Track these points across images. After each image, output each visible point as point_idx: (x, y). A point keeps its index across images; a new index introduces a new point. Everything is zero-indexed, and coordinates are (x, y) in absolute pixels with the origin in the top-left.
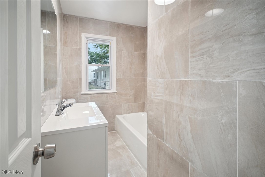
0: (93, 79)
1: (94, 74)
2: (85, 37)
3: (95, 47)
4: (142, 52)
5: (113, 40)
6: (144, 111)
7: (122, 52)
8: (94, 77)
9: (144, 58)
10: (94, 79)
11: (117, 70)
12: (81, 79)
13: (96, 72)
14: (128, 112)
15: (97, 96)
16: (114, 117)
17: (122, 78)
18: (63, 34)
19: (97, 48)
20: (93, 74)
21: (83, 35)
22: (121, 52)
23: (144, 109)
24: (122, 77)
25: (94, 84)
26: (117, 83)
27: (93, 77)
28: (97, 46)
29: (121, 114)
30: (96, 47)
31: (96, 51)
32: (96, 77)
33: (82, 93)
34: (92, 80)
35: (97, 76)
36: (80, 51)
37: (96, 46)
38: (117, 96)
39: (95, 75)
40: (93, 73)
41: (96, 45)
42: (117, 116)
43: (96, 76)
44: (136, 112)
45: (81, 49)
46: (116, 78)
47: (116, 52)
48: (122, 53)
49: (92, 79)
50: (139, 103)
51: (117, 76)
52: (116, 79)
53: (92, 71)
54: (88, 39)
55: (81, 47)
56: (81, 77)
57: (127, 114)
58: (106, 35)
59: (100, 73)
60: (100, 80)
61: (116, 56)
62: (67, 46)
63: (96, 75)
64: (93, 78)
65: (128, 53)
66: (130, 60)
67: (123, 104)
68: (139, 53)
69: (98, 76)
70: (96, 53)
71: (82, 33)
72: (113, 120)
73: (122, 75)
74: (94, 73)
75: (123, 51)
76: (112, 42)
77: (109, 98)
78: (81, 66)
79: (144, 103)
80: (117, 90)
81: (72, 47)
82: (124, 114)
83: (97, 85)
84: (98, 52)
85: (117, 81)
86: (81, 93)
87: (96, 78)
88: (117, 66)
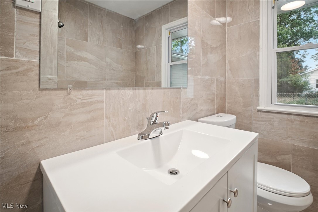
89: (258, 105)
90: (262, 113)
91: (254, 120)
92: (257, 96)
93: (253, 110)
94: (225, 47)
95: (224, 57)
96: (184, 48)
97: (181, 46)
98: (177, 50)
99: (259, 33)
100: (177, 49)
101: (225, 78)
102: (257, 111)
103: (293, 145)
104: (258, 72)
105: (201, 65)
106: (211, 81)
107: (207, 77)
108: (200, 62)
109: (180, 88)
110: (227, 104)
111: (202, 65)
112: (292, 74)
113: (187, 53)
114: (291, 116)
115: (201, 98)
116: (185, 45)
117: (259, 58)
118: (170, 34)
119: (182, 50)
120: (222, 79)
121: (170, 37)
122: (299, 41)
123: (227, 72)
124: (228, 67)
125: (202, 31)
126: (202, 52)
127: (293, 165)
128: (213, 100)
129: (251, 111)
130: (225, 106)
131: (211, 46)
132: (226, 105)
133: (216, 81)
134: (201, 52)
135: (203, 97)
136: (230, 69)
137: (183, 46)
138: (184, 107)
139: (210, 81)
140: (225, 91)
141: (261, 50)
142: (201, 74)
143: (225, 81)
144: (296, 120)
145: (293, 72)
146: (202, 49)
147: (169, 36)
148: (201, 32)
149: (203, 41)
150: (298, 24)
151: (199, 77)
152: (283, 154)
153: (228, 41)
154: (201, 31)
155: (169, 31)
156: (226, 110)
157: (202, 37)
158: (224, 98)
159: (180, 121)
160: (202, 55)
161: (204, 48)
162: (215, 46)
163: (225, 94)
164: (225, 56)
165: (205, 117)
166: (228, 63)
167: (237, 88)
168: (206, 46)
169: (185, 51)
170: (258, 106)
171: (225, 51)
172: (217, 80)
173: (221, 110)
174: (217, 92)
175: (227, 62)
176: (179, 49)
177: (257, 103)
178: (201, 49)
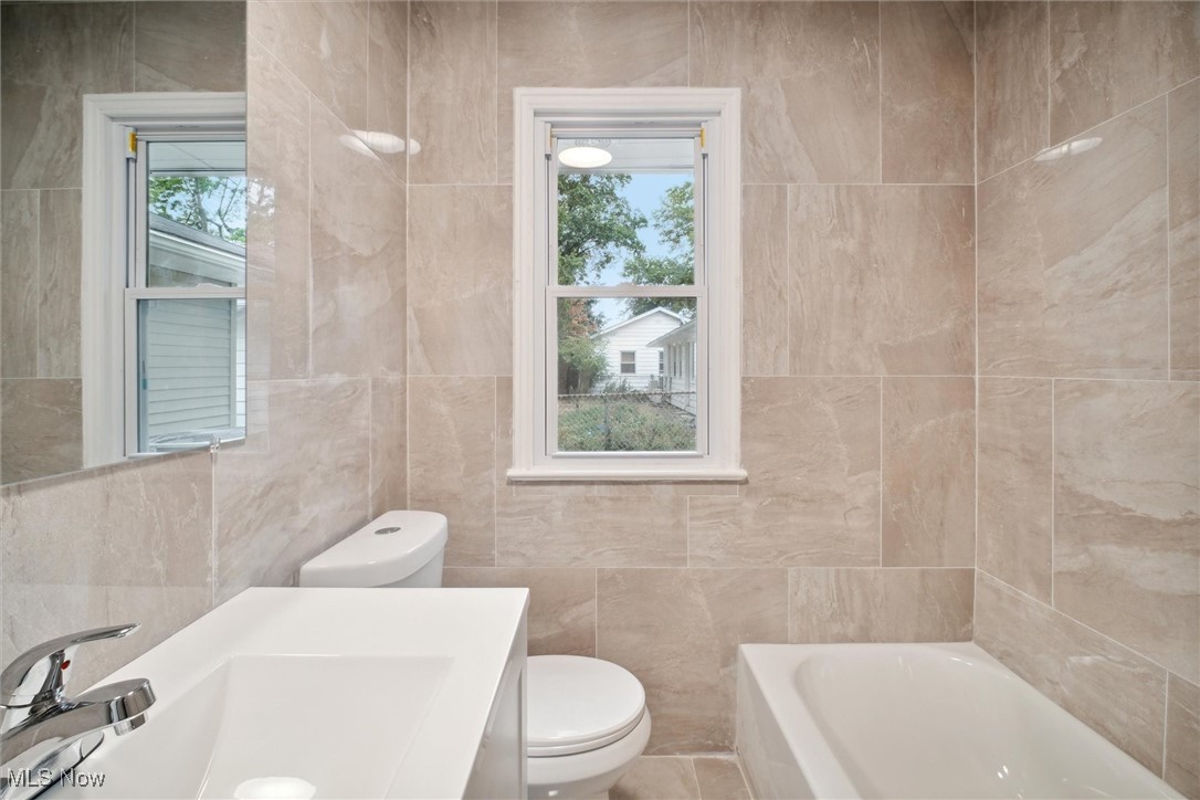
0: (657, 379)
1: (661, 354)
2: (536, 114)
3: (666, 238)
4: (951, 177)
5: (719, 113)
6: (968, 638)
7: (790, 186)
8: (661, 366)
9: (969, 223)
10: (661, 379)
11: (745, 322)
12: (506, 385)
13: (669, 347)
14: (836, 628)
15: (611, 499)
16: (730, 656)
17: (788, 375)
18: (411, 111)
19: (678, 242)
20: (658, 356)
21: (526, 99)
22: (782, 192)
23: (967, 620)
24: (784, 372)
25: (658, 399)
26: (746, 416)
27: (658, 367)
28: (678, 236)
29: (783, 640)
30: (674, 240)
31: (671, 257)
32: (669, 369)
33: (514, 472)
34: (653, 384)
35: (672, 365)
36: (504, 206)
37: (673, 236)
38: (749, 505)
39: (666, 358)
40: (656, 351)
41: (670, 232)
42: (749, 651)
43: (669, 363)
44: (898, 640)
45: (510, 189)
46: (744, 380)
47: (745, 192)
48: (789, 196)
49: (652, 376)
50: (923, 573)
51: (745, 367)
52: (739, 387)
53: (652, 345)
54: (553, 125)
55: (511, 178)
56: (511, 369)
57: (823, 641)
58: (673, 84)
59: (684, 349)
60: (683, 381)
61: (745, 220)
62: (428, 181)
63: (669, 358)
64: (656, 372)
65: (838, 189)
66: (852, 246)
67: (792, 572)
68: (923, 191)
69: (678, 365)
70: (671, 263)
71: (517, 86)
72: (722, 672)
73: (786, 352)
74: (662, 349)
75: (792, 179)
76: (712, 127)
77: (692, 519)
78: (511, 302)
79: (969, 575)
80: (745, 461)
81: (459, 184)
82: (804, 639)
83: (673, 403)
84: (681, 261)
85: (745, 402)
86: (512, 472)
87: (670, 373)
88: (748, 296)
89: (509, 464)
90: (522, 488)
91: (498, 514)
92: (507, 433)
93: (495, 482)
94: (404, 258)
95: (401, 296)
96: (210, 203)
97: (196, 192)
98: (174, 206)
99: (511, 230)
100: (171, 200)
101: (405, 372)
102: (508, 484)
103: (599, 570)
104: (510, 356)
105: (311, 329)
106: (354, 392)
107: (337, 379)
108: (307, 321)
109: (207, 449)
110: (411, 468)
111: (316, 331)
112: (572, 336)
113: (224, 229)
114: (592, 487)
115: (312, 469)
116: (216, 192)
117: (511, 310)
118: (135, 148)
119: (201, 212)
120: (393, 378)
121: (136, 161)
122: (586, 245)
123: (412, 351)
124: (413, 331)
125: (315, 186)
126: (314, 276)
127: (599, 627)
128: (359, 468)
129: (491, 484)
130: (405, 476)
131: (353, 250)
132: (409, 471)
133: (370, 390)
134: (311, 274)
135: (318, 463)
136: (421, 341)
137: (204, 196)
138: (228, 534)
139: (350, 393)
140: (404, 422)
141: (516, 286)
142: (310, 367)
143: (404, 384)
144: (605, 497)
145: (574, 329)
146: (314, 260)
147: (131, 154)
148: (307, 187)
149: (317, 227)
150: (585, 201)
151: (302, 383)
152: (576, 604)
153: (411, 234)
154: (311, 187)
155: (131, 130)
156: (409, 492)
157: (315, 213)
158: (402, 447)
159: (210, 608)
160: (315, 289)
161: (326, 258)
162: (363, 250)
163: (404, 433)
164: (404, 288)
165: (328, 545)
166: (413, 318)
167: (444, 409)
168: (329, 248)
169: (218, 218)
170: (510, 467)
171: (404, 274)
172: (374, 386)
173: (393, 498)
174: (374, 430)
175: (410, 311)
176: (184, 203)
177: (508, 457)
178: (310, 259)
